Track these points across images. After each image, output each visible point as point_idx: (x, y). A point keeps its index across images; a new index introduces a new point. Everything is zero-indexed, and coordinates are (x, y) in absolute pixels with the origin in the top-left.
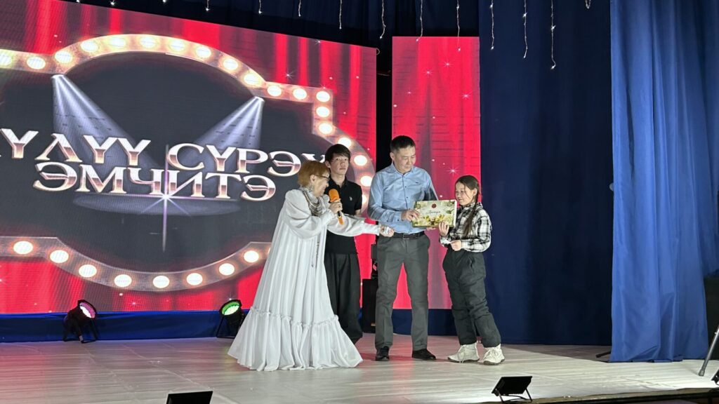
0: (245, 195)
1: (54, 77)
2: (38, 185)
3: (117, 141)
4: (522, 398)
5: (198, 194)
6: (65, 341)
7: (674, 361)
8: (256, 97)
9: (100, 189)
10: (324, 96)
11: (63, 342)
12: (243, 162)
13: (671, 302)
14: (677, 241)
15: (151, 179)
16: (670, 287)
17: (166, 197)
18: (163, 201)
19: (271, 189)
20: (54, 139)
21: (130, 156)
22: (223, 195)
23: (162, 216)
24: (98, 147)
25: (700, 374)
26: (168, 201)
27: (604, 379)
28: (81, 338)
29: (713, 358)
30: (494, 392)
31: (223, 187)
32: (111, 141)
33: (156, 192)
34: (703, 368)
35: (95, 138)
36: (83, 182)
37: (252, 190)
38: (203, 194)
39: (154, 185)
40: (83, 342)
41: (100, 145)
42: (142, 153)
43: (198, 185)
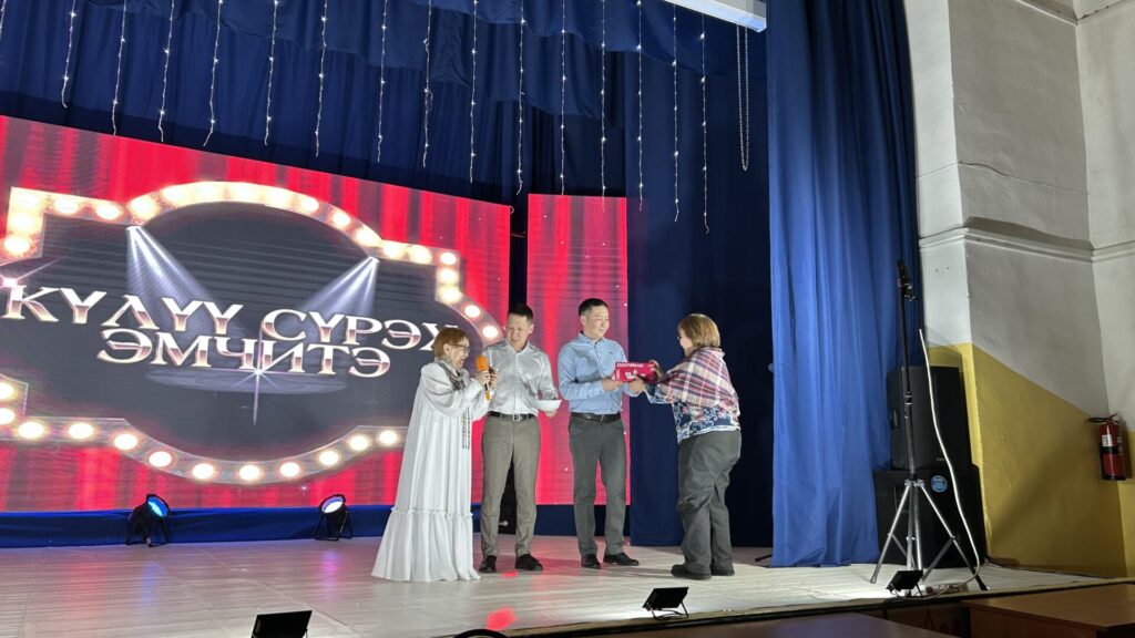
0: (353, 371)
1: (129, 228)
2: (103, 355)
3: (203, 306)
4: (676, 613)
5: (297, 369)
6: (128, 544)
7: (843, 565)
8: (370, 258)
9: (179, 361)
10: (449, 258)
11: (125, 546)
12: (352, 331)
13: (837, 498)
14: (843, 429)
15: (242, 350)
16: (836, 482)
17: (258, 372)
18: (255, 376)
19: (385, 364)
20: (125, 301)
21: (218, 323)
22: (327, 370)
23: (253, 395)
24: (179, 312)
25: (871, 582)
26: (261, 377)
27: (767, 588)
28: (149, 541)
29: (884, 562)
30: (644, 606)
31: (328, 360)
32: (195, 305)
33: (247, 366)
34: (875, 575)
35: (176, 301)
36: (159, 353)
37: (362, 364)
38: (303, 368)
39: (244, 358)
40: (150, 546)
41: (182, 310)
42: (232, 319)
43: (298, 359)
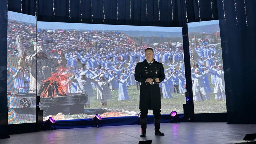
4: (254, 141)
28: (97, 126)
30: (244, 139)
40: (98, 127)
